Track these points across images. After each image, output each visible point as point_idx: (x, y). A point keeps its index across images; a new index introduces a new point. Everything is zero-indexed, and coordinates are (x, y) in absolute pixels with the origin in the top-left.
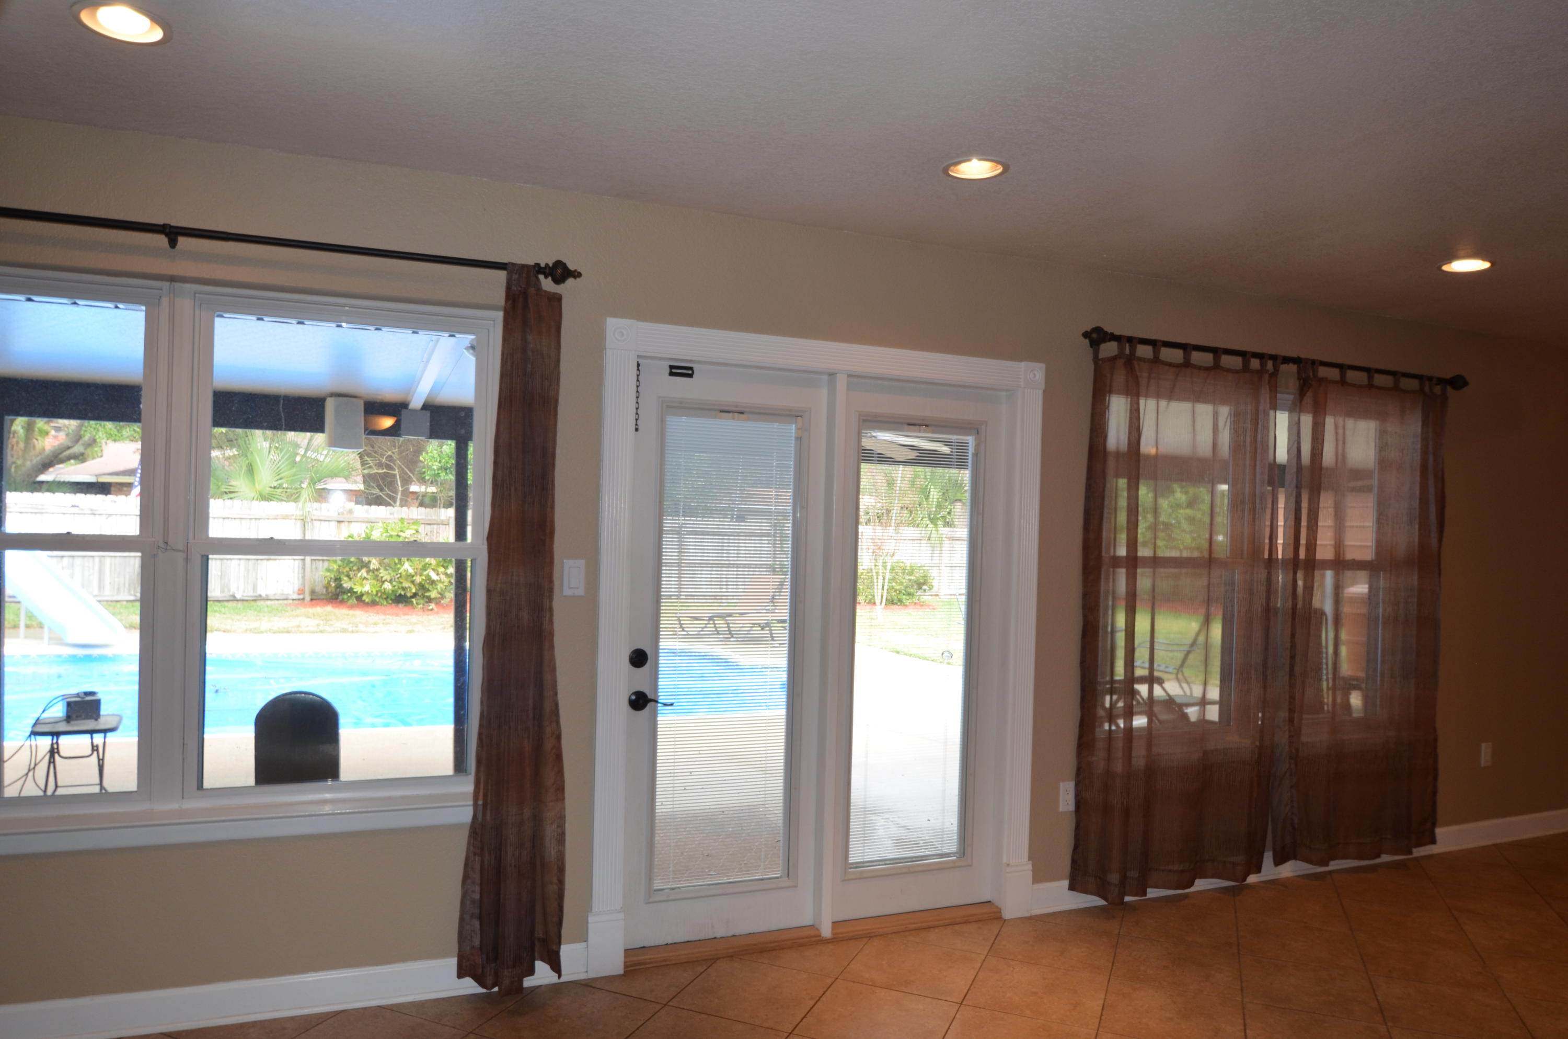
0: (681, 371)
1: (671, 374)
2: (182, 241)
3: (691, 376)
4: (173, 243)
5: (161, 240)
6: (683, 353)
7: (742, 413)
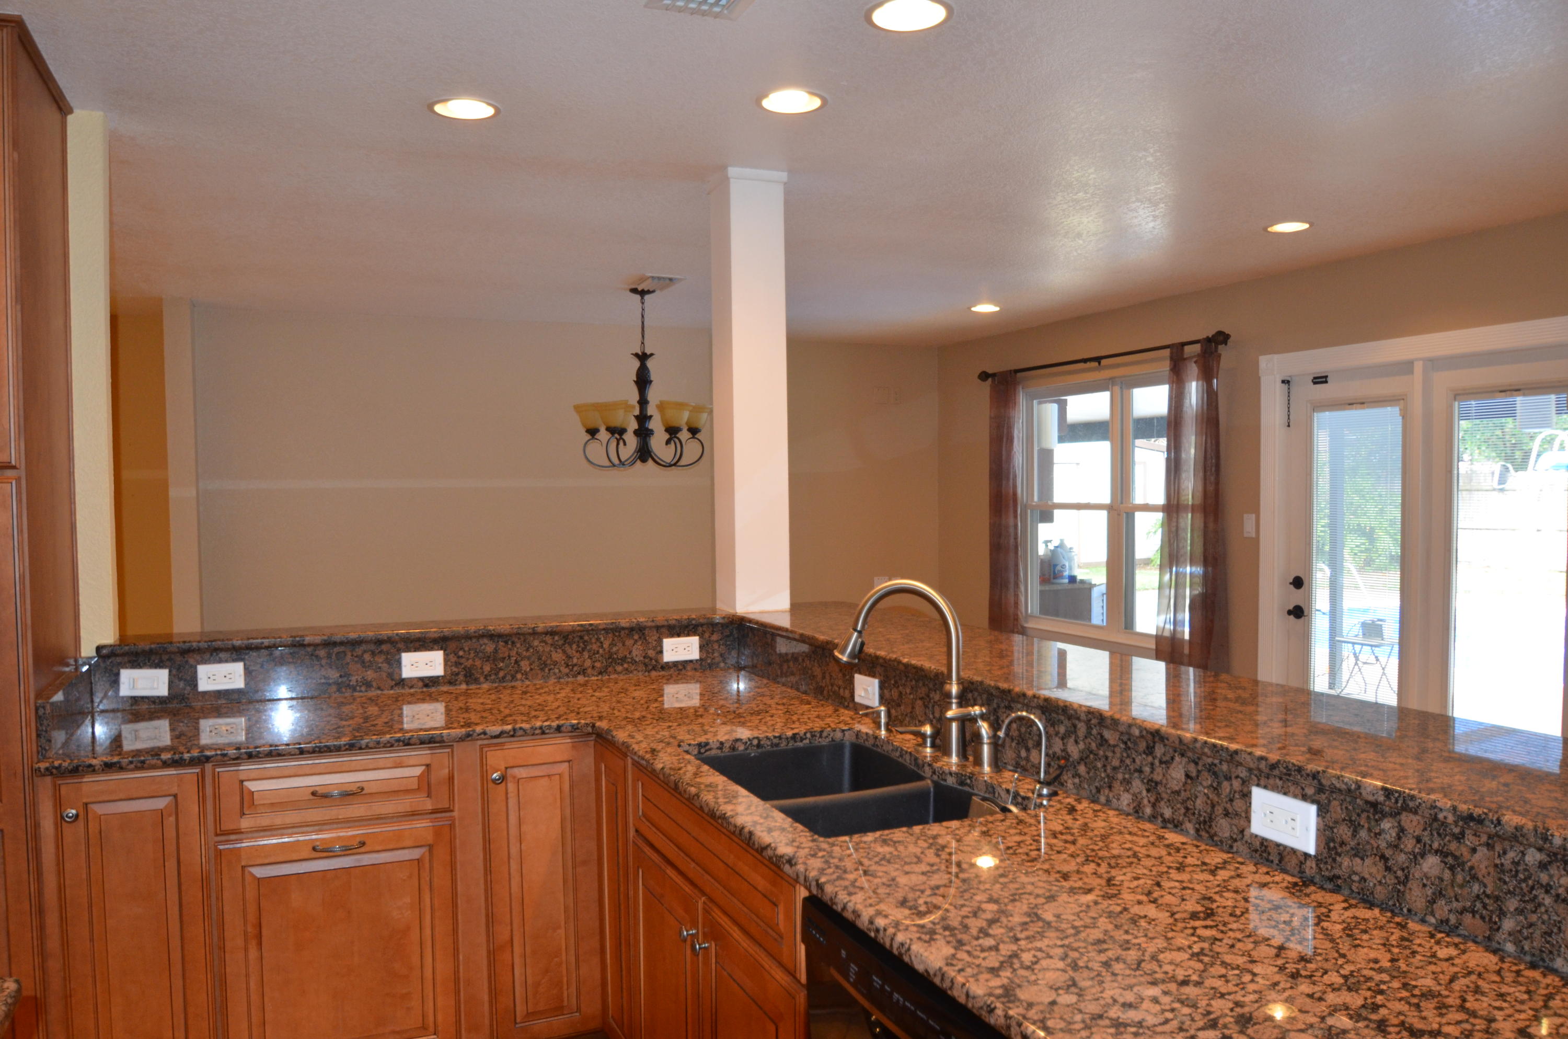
0: (1320, 380)
1: (1315, 383)
2: (1104, 362)
3: (1326, 382)
4: (1099, 363)
5: (1095, 364)
6: (1319, 370)
7: (1363, 403)
